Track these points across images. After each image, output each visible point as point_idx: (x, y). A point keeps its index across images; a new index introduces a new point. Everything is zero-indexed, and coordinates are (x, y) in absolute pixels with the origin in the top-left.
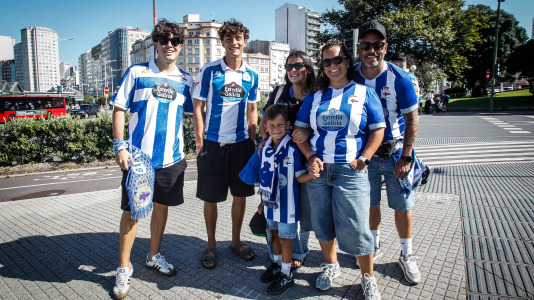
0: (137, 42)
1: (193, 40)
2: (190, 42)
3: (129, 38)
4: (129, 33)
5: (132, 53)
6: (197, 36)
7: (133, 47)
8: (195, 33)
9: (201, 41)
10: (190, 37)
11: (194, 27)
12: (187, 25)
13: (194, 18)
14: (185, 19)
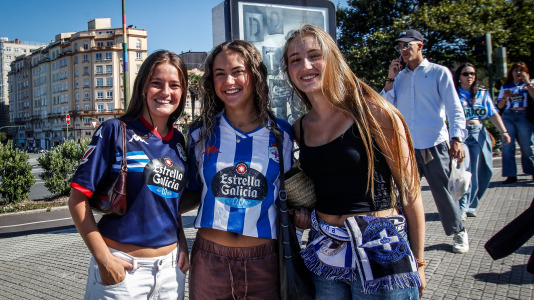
0: (19, 59)
1: (104, 54)
2: (99, 57)
3: (5, 53)
4: (6, 46)
5: (10, 74)
6: (109, 49)
7: (12, 65)
8: (105, 43)
9: (115, 54)
10: (100, 49)
11: (105, 35)
12: (94, 33)
13: (103, 23)
14: (91, 25)
